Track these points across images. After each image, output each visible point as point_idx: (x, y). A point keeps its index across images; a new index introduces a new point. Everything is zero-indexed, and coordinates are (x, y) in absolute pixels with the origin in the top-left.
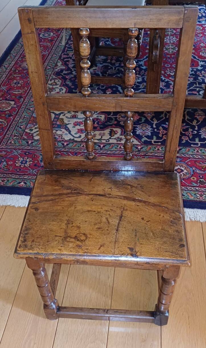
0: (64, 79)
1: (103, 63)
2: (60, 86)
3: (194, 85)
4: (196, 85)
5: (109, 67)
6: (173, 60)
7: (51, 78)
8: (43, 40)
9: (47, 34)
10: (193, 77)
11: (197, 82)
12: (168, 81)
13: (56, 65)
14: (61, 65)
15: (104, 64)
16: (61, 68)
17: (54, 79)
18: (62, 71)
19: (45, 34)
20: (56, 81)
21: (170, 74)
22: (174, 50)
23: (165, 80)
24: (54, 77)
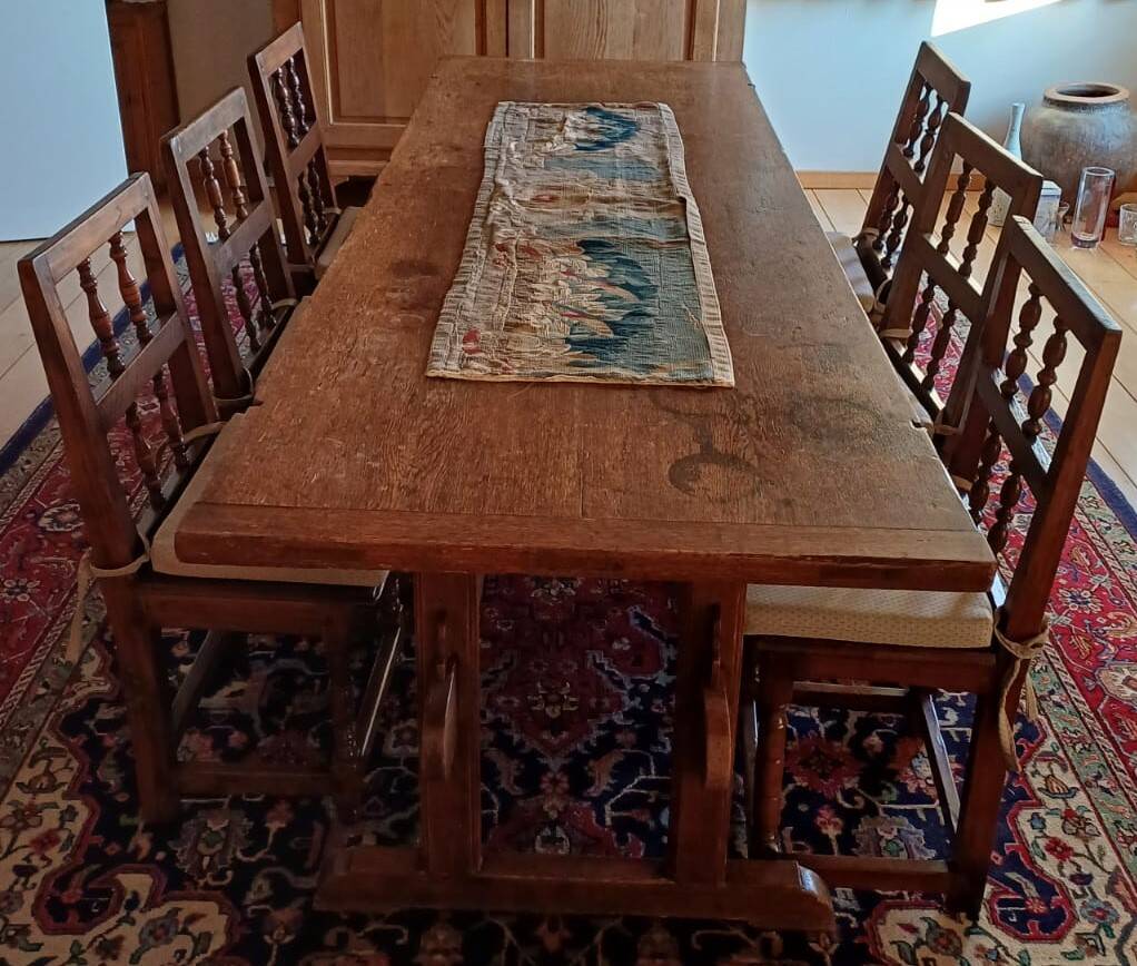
0: (94, 750)
1: (276, 657)
2: (66, 796)
3: (639, 774)
4: (648, 772)
5: (300, 680)
6: (561, 637)
7: (37, 747)
8: (46, 543)
9: (71, 510)
10: (637, 726)
11: (652, 753)
12: (534, 753)
13: (76, 675)
14: (95, 675)
15: (282, 663)
16: (94, 688)
17: (49, 754)
18: (94, 702)
19: (62, 512)
20: (58, 763)
21: (544, 711)
22: (566, 586)
23: (521, 744)
24: (53, 743)
